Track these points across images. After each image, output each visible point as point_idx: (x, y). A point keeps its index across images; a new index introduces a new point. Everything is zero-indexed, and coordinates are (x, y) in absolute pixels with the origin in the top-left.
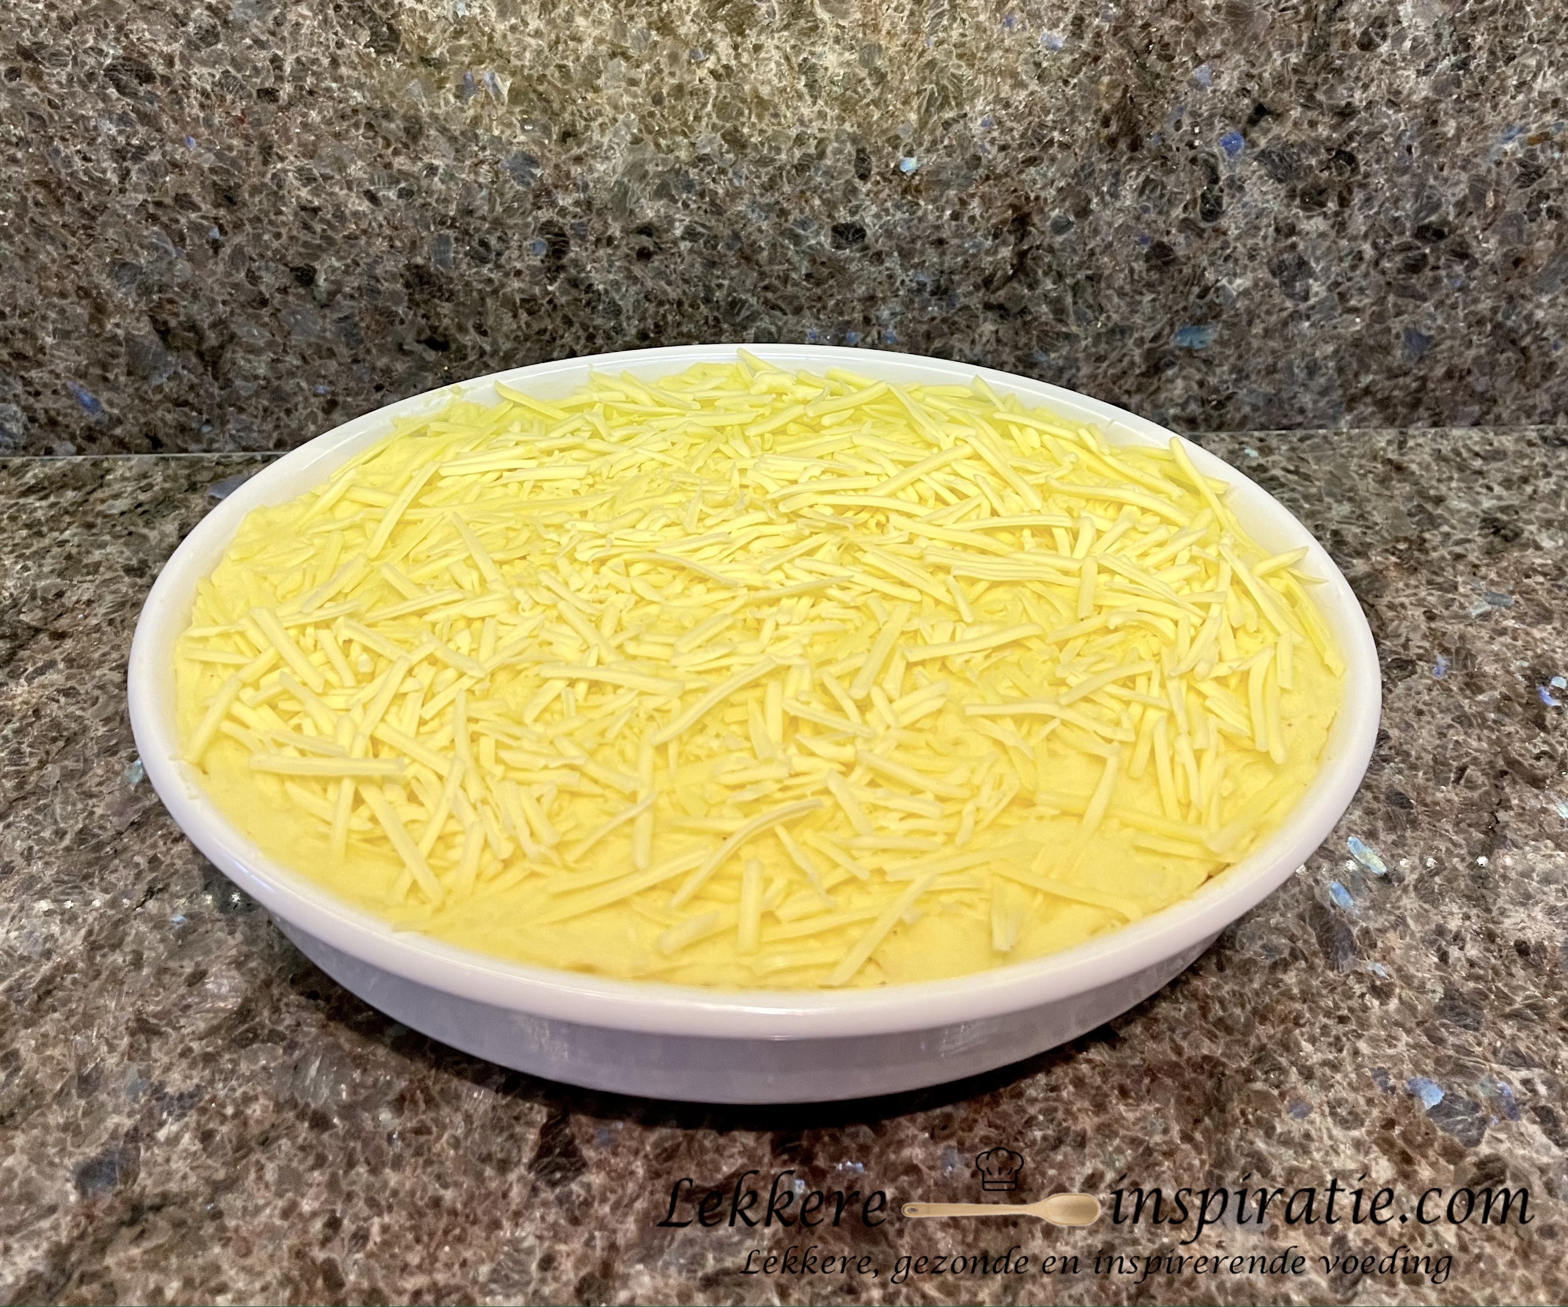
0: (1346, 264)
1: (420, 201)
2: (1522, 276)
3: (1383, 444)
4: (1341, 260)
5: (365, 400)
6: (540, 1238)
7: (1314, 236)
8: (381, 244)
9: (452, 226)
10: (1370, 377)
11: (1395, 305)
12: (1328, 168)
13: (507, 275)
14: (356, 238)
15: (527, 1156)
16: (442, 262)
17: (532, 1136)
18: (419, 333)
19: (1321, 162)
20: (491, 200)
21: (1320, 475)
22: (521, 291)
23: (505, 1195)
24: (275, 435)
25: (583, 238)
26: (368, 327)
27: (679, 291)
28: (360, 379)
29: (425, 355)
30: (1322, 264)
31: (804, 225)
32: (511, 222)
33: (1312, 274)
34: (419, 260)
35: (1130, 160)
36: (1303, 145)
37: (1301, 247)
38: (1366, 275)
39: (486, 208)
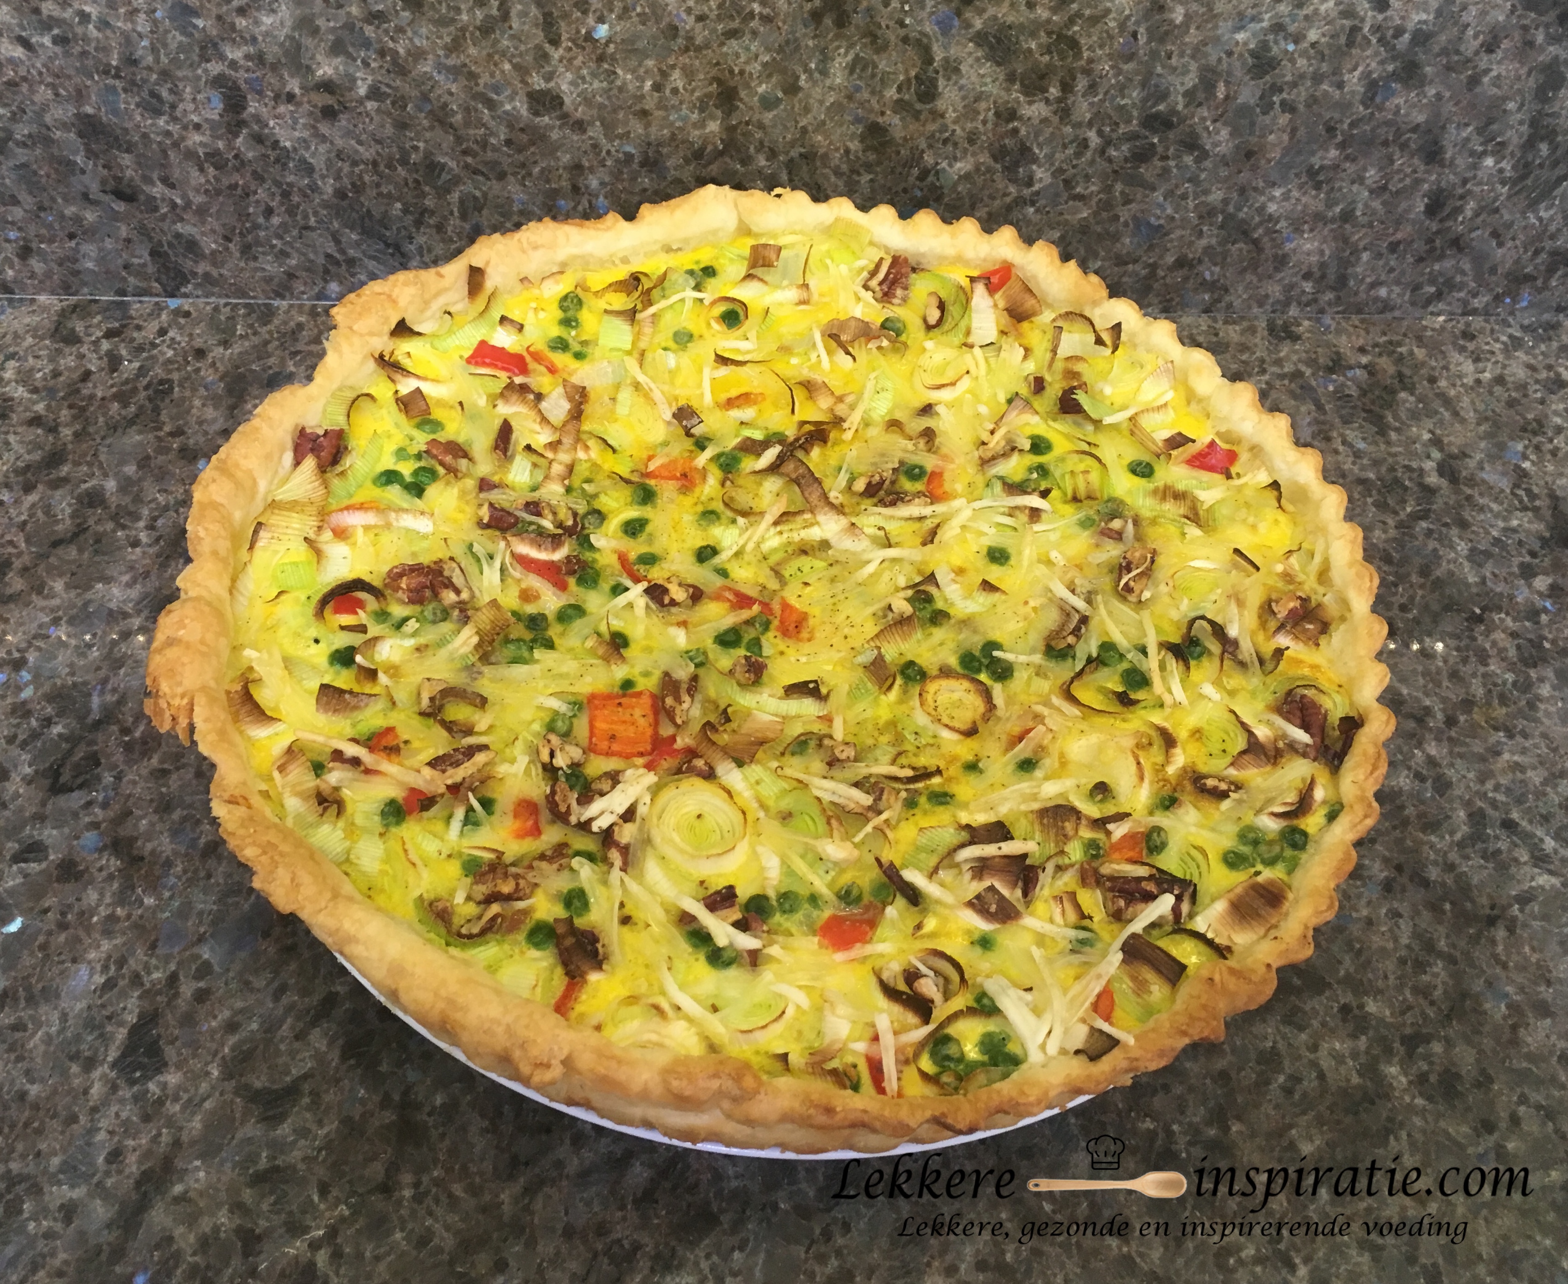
0: (1070, 151)
1: (80, 49)
2: (1254, 169)
4: (1065, 146)
5: (60, 247)
6: (111, 1133)
7: (1035, 122)
8: (43, 94)
9: (117, 76)
11: (1122, 193)
12: (1049, 52)
13: (185, 128)
14: (16, 85)
15: (113, 1055)
16: (115, 112)
17: (121, 1034)
18: (103, 183)
19: (1041, 46)
20: (154, 50)
22: (203, 144)
23: (86, 1092)
25: (261, 93)
26: (48, 176)
27: (372, 151)
28: (50, 227)
29: (113, 205)
30: (1045, 150)
31: (497, 89)
32: (180, 74)
33: (1035, 160)
34: (89, 110)
35: (837, 37)
36: (1022, 27)
37: (1023, 132)
38: (1092, 162)
39: (150, 59)
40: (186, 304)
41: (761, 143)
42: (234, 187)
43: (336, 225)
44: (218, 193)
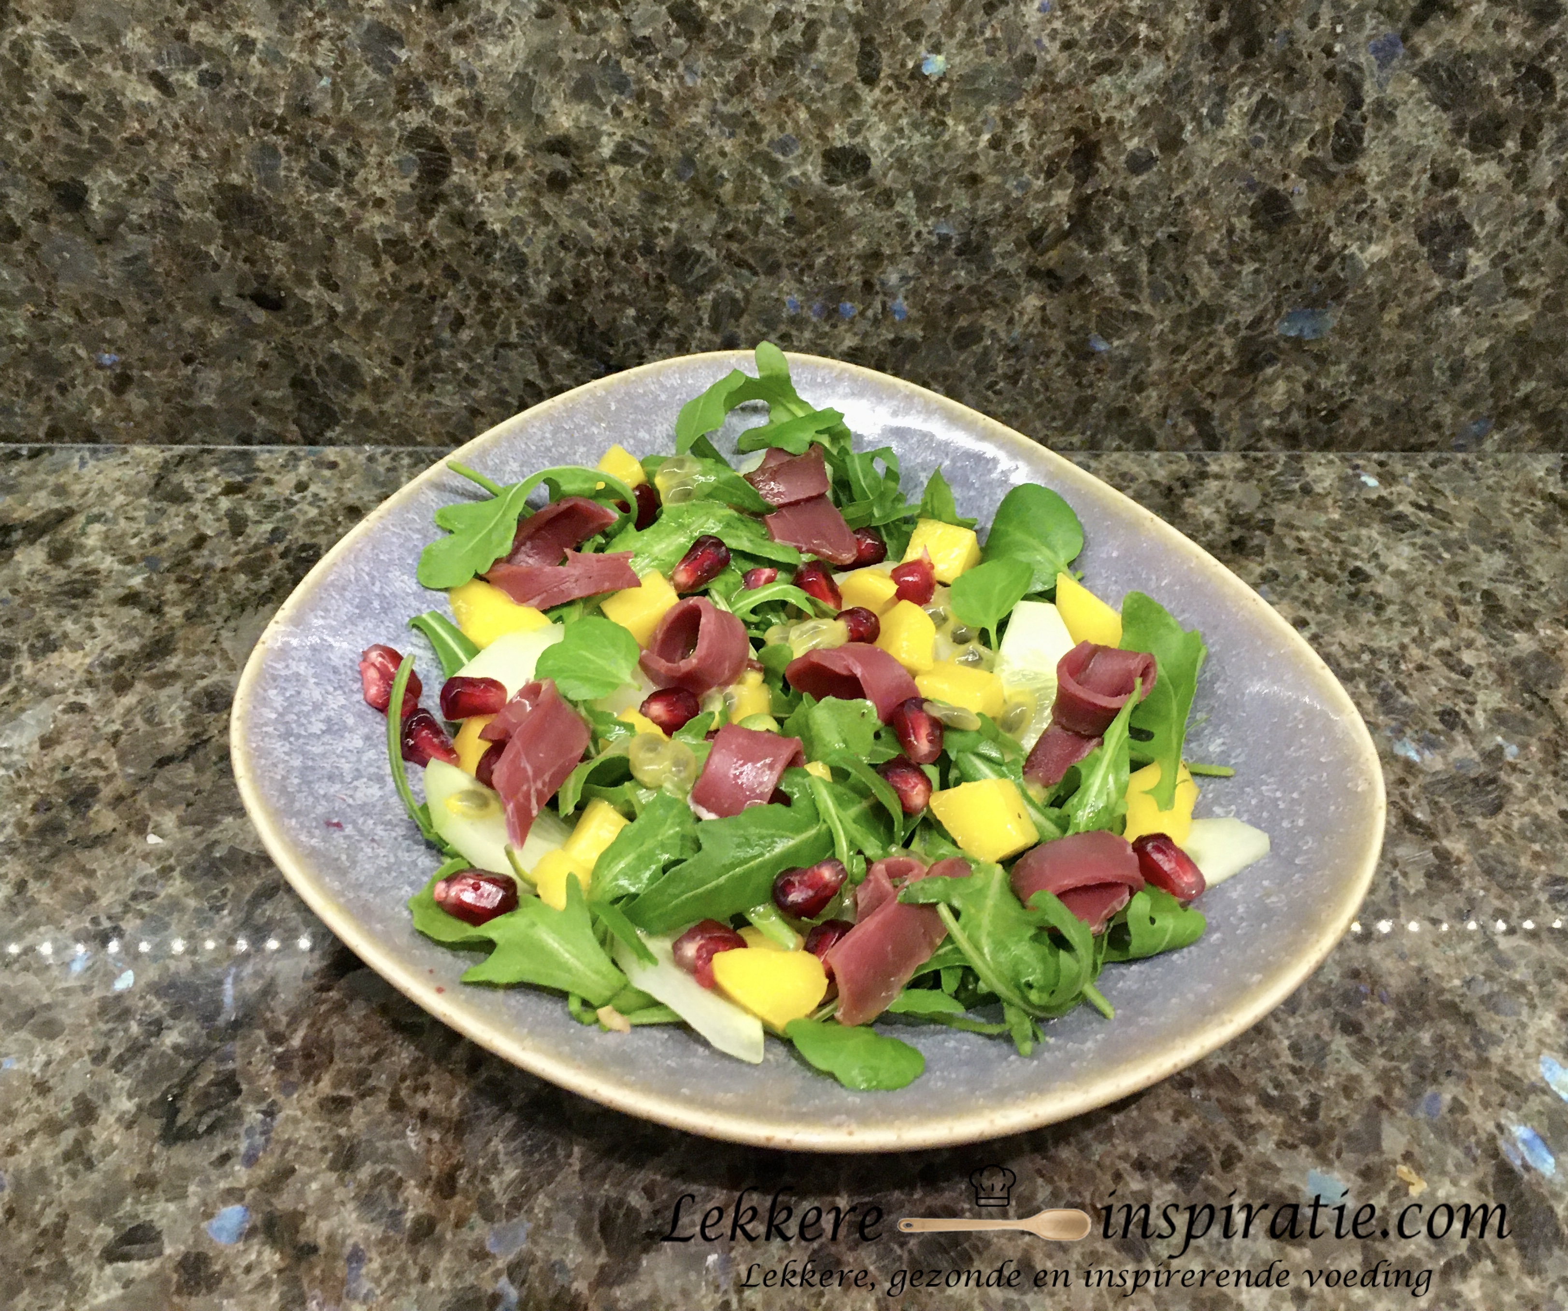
0: (1520, 229)
1: (235, 91)
3: (1542, 473)
4: (1514, 222)
5: (170, 376)
7: (1481, 188)
8: (177, 155)
9: (280, 131)
10: (1533, 384)
12: (1514, 91)
13: (363, 204)
14: (141, 142)
16: (269, 182)
18: (242, 281)
19: (1503, 83)
20: (335, 93)
21: (1461, 513)
22: (383, 228)
24: (47, 420)
25: (471, 155)
26: (168, 274)
27: (608, 235)
28: (161, 347)
29: (250, 315)
30: (1488, 228)
31: (784, 147)
32: (366, 126)
33: (1472, 241)
34: (236, 179)
35: (1243, 70)
36: (1482, 57)
37: (1463, 203)
38: (1547, 243)
39: (329, 104)
40: (331, 453)
41: (1121, 222)
42: (416, 288)
43: (545, 340)
44: (395, 295)
